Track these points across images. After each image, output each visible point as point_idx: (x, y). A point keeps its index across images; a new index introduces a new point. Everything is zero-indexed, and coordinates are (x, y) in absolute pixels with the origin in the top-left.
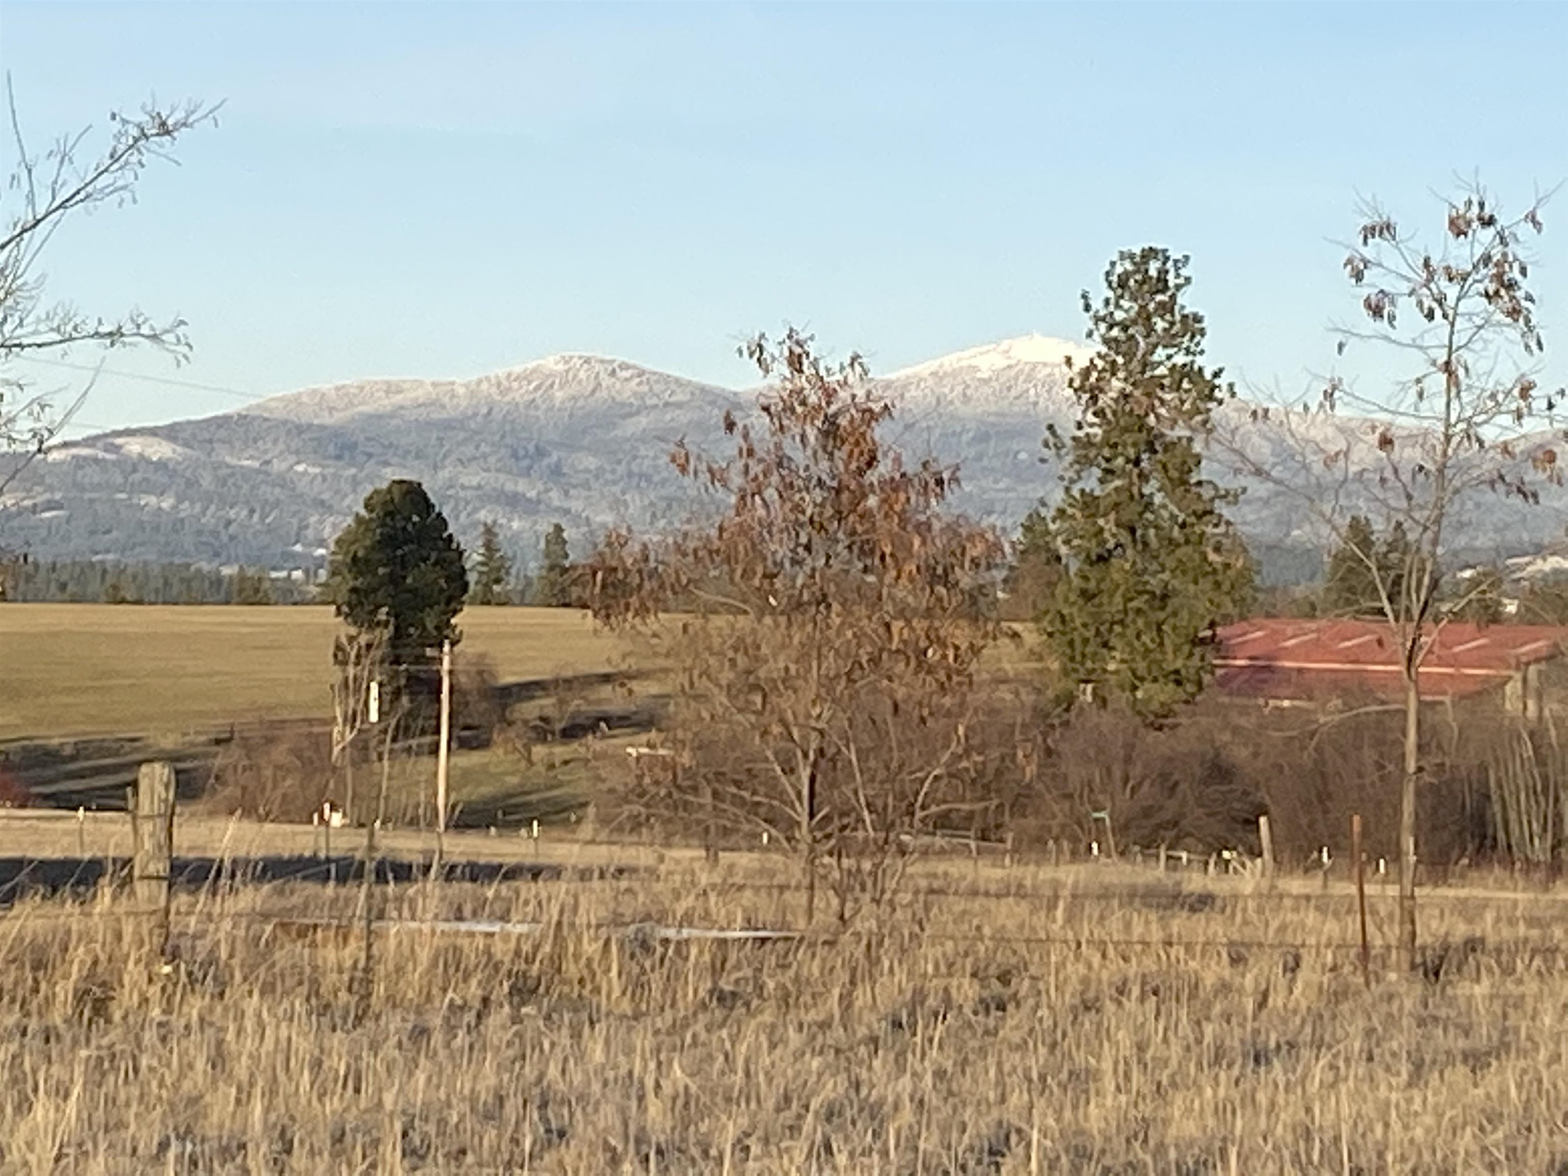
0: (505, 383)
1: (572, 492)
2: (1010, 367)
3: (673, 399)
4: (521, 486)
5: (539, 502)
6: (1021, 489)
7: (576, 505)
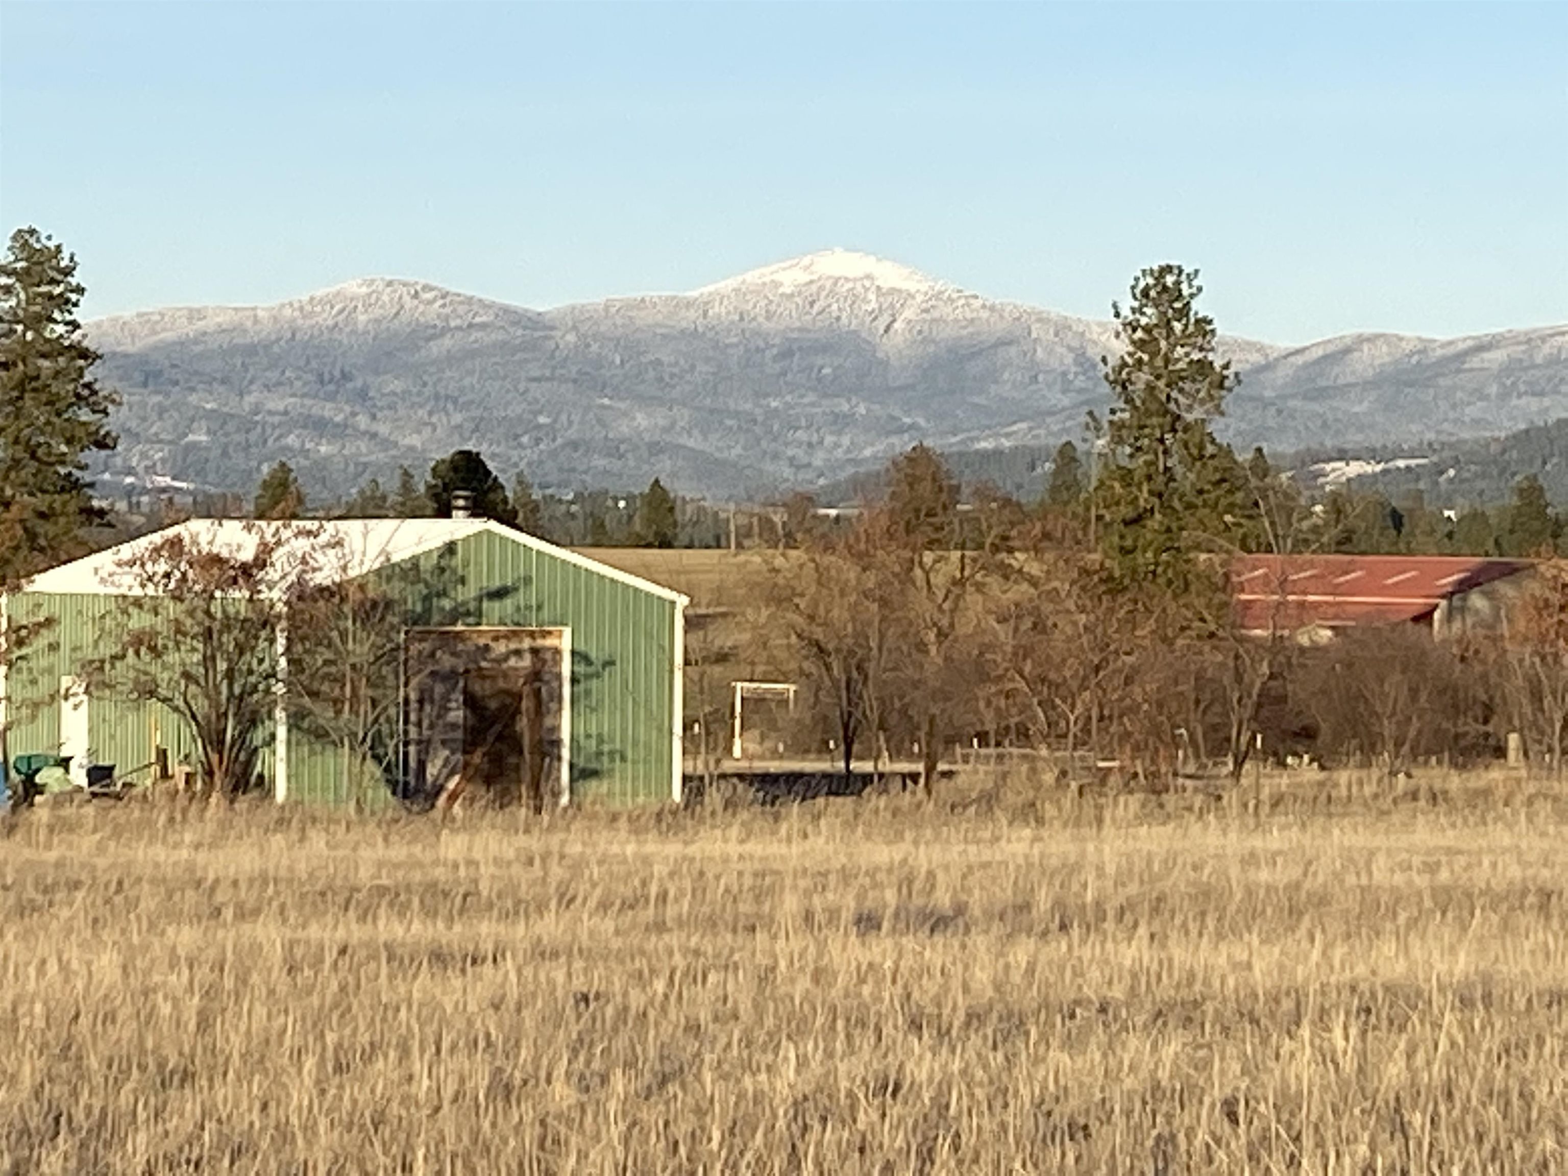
0: (308, 308)
1: (379, 415)
2: (811, 282)
3: (478, 320)
4: (327, 410)
5: (346, 426)
6: (825, 402)
7: (383, 429)
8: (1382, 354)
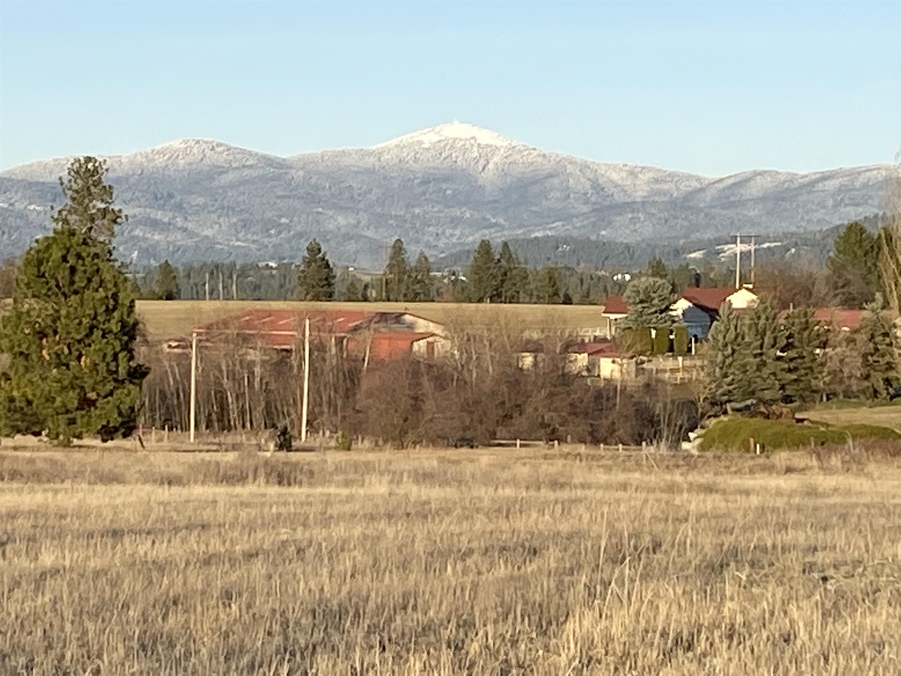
0: (151, 156)
1: (189, 218)
2: (440, 141)
3: (248, 163)
4: (159, 215)
5: (170, 224)
7: (190, 226)
8: (767, 183)
